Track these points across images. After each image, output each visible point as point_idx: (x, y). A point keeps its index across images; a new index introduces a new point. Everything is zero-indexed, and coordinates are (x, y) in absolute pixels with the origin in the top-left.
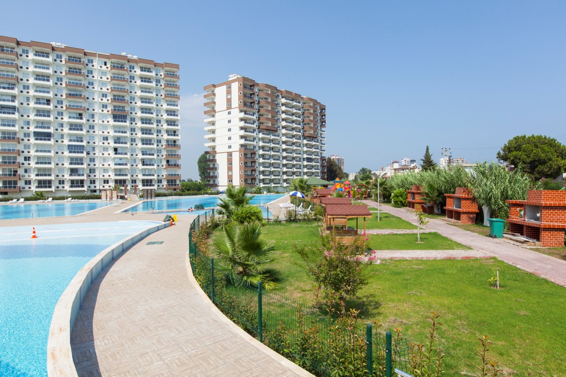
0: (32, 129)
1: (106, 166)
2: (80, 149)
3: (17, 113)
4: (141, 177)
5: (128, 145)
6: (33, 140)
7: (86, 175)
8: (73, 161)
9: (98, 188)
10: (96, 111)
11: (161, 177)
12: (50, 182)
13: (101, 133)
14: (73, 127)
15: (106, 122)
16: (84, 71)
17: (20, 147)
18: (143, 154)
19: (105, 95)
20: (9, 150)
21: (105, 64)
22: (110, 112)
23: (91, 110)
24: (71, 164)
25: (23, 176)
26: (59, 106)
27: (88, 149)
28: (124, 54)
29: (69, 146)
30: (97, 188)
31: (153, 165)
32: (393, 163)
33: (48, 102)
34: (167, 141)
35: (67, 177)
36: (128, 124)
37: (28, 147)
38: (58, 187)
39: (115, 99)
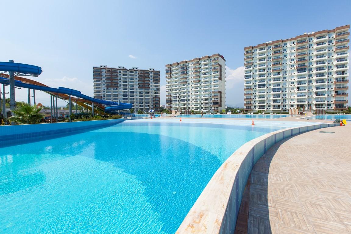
0: (257, 83)
1: (292, 97)
2: (278, 90)
3: (252, 78)
4: (314, 102)
5: (307, 85)
6: (257, 88)
7: (281, 103)
8: (275, 96)
9: (287, 109)
10: (287, 69)
11: (330, 102)
12: (264, 106)
13: (290, 80)
14: (275, 79)
15: (293, 74)
16: (282, 51)
17: (253, 92)
18: (317, 89)
19: (293, 60)
20: (249, 93)
21: (294, 43)
22: (296, 68)
23: (285, 69)
24: (274, 97)
25: (253, 104)
26: (269, 71)
27: (283, 90)
28: (306, 33)
29: (273, 89)
31: (324, 95)
33: (264, 70)
34: (337, 79)
35: (272, 104)
36: (307, 72)
37: (255, 91)
38: (267, 109)
39: (299, 60)
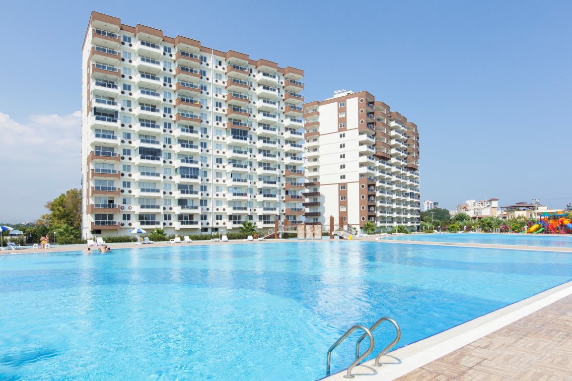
0: (136, 144)
1: (220, 196)
2: (194, 173)
3: (118, 121)
4: (259, 211)
5: (247, 169)
6: (136, 159)
7: (200, 208)
8: (184, 188)
10: (210, 124)
11: (281, 212)
13: (215, 153)
14: (184, 143)
15: (221, 139)
16: (197, 71)
17: (118, 168)
18: (264, 182)
19: (220, 104)
20: (103, 170)
21: (220, 64)
22: (227, 126)
23: (204, 122)
24: (180, 192)
25: (123, 208)
26: (168, 115)
29: (181, 168)
30: (209, 226)
31: (275, 196)
32: (491, 200)
33: (154, 107)
34: (288, 166)
35: (176, 210)
36: (248, 142)
37: (129, 168)
38: (164, 224)
